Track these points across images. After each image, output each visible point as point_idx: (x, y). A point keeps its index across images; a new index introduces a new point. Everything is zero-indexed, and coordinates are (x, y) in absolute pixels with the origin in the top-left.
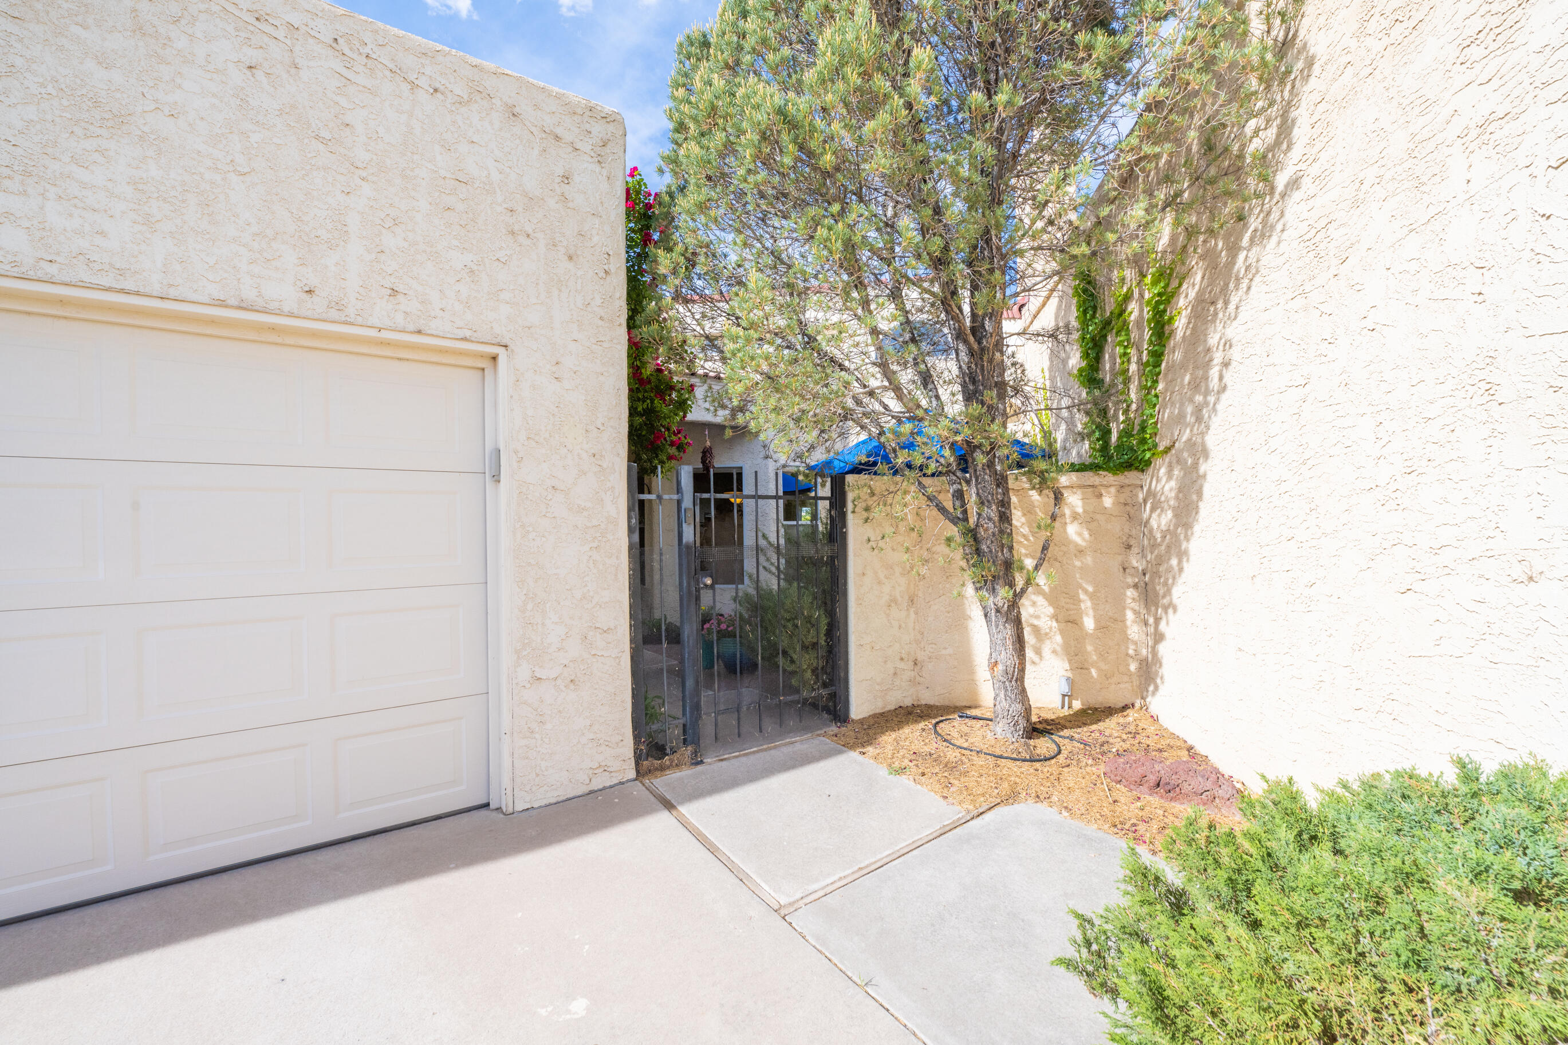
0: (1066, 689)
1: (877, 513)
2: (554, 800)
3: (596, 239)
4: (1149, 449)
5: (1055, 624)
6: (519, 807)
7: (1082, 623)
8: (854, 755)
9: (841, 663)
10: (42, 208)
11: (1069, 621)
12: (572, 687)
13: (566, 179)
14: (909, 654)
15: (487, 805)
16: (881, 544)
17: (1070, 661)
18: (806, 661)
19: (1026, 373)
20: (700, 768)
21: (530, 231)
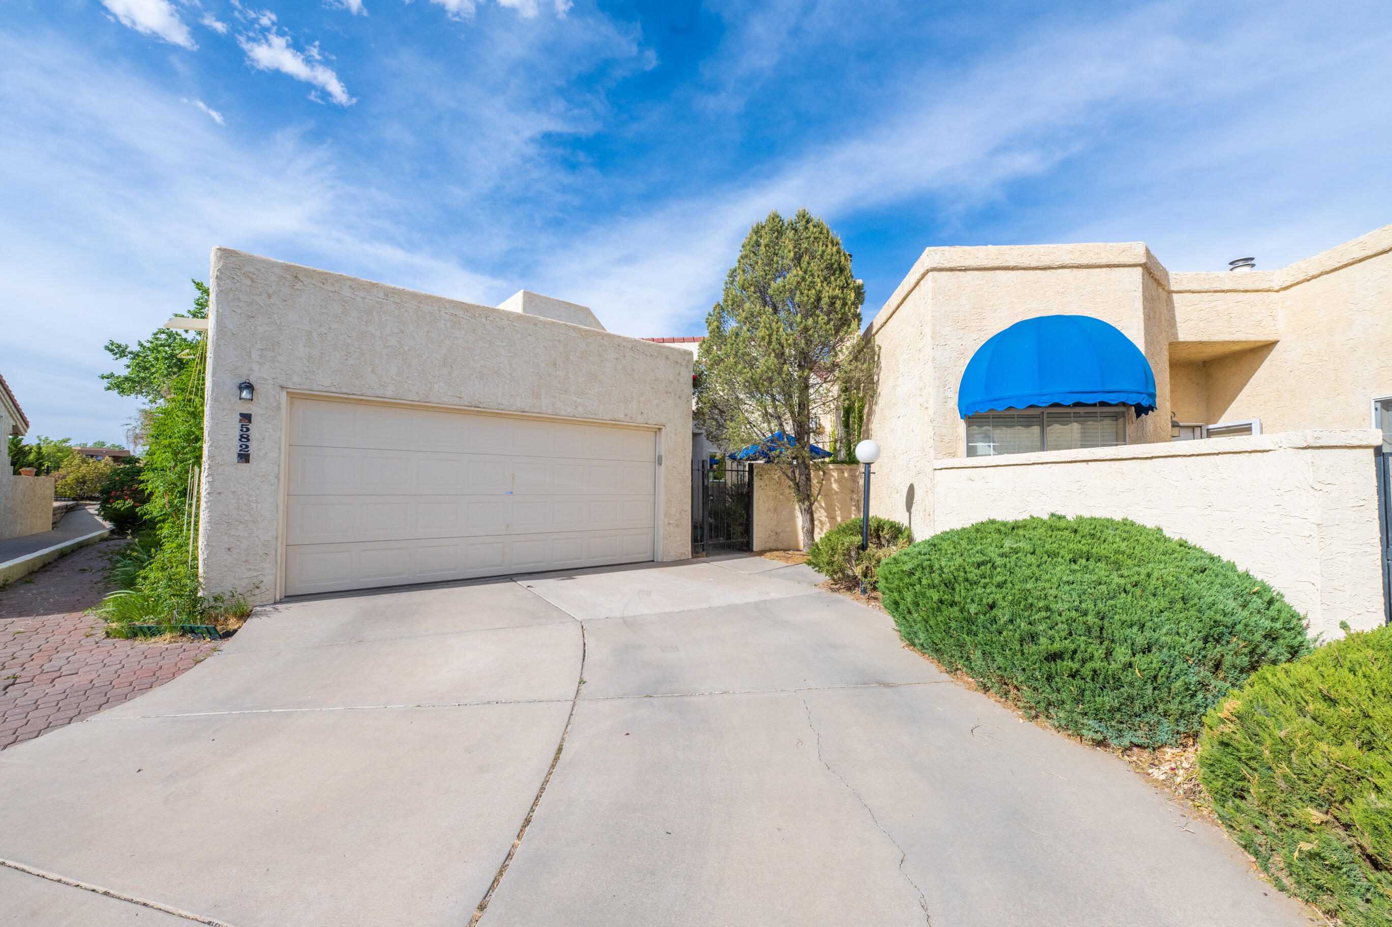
1: (765, 477)
3: (685, 391)
6: (664, 561)
8: (758, 557)
10: (585, 401)
12: (677, 527)
13: (679, 374)
14: (774, 529)
15: (653, 561)
18: (739, 529)
19: (823, 423)
20: (709, 558)
21: (670, 392)
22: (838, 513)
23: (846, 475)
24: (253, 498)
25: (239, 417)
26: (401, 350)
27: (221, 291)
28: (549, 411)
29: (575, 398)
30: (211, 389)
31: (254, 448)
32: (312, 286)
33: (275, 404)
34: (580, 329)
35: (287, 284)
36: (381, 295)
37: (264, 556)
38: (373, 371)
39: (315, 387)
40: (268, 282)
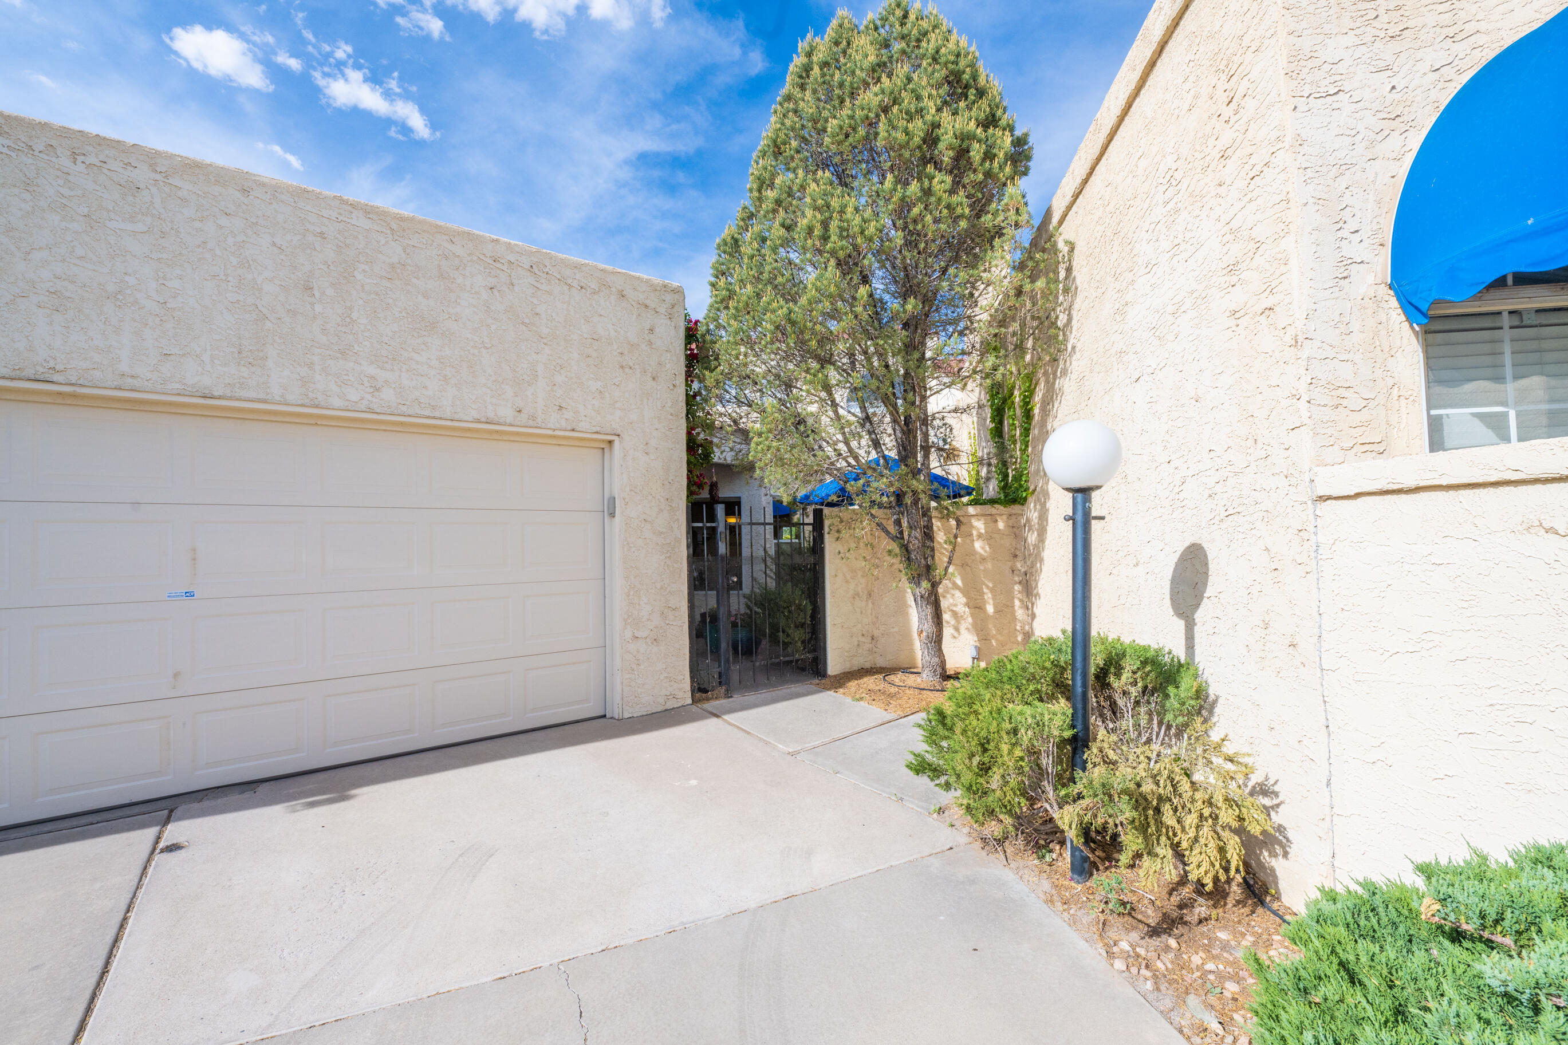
0: (974, 654)
1: (845, 534)
2: (645, 713)
3: (668, 366)
4: (1025, 491)
5: (967, 609)
6: (626, 716)
7: (985, 609)
8: (831, 693)
9: (821, 636)
10: (400, 377)
11: (976, 607)
12: (655, 643)
13: (651, 330)
14: (868, 631)
15: (604, 716)
16: (847, 555)
17: (978, 635)
18: (798, 635)
19: (954, 431)
20: (730, 699)
21: (632, 365)
22: (988, 596)
23: (1001, 525)
28: (291, 398)
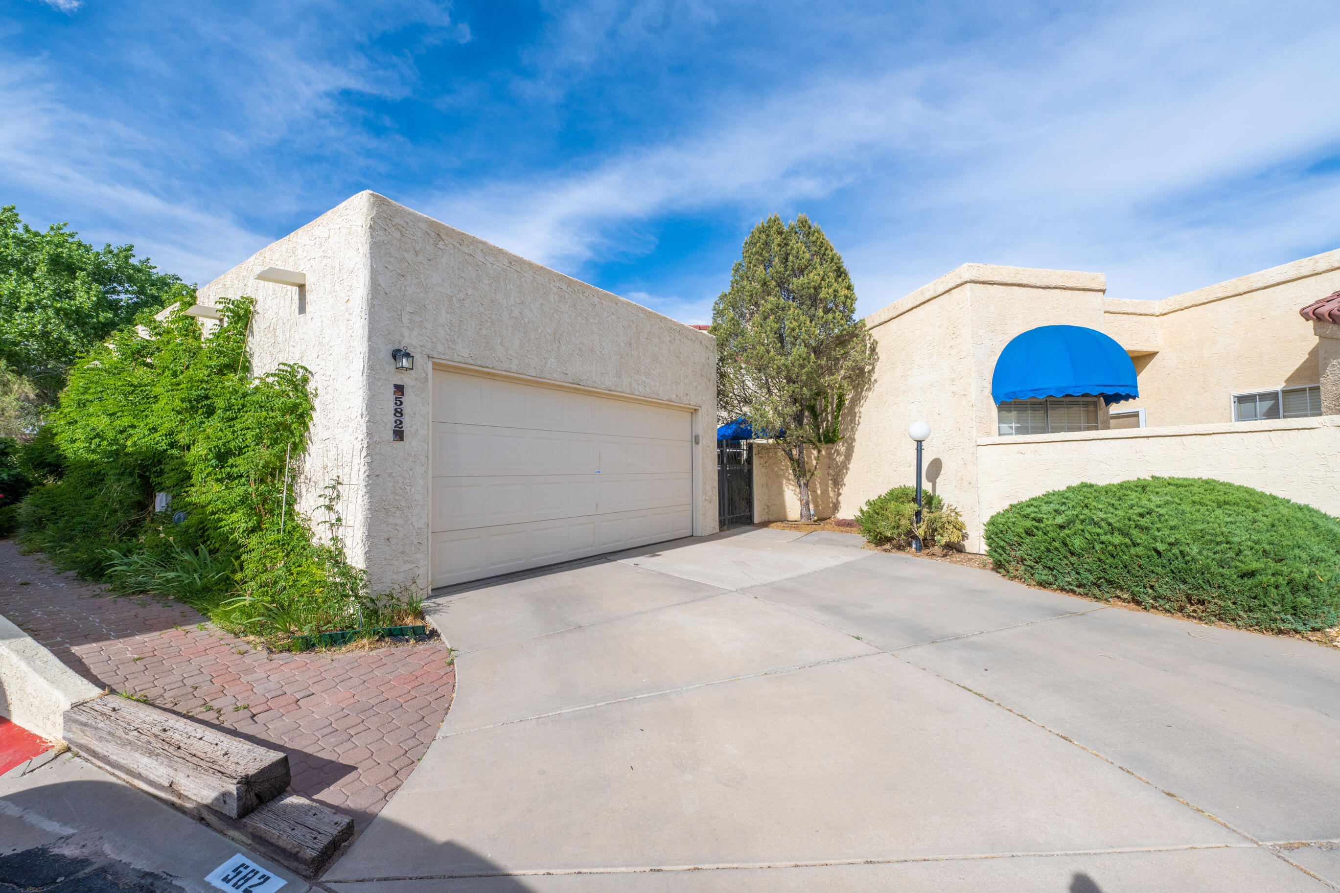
2: (708, 535)
4: (835, 437)
7: (817, 492)
8: (767, 528)
9: (752, 504)
11: (813, 491)
12: (710, 503)
13: (708, 358)
14: (766, 503)
15: (692, 536)
21: (704, 374)
22: (818, 486)
23: (823, 453)
24: (408, 481)
25: (393, 389)
26: (522, 322)
27: (374, 243)
28: (628, 391)
29: (644, 379)
30: (367, 355)
31: (407, 427)
32: (451, 246)
33: (423, 375)
34: (646, 310)
35: (431, 241)
36: (506, 262)
37: (418, 546)
38: (501, 343)
39: (456, 358)
40: (415, 238)
